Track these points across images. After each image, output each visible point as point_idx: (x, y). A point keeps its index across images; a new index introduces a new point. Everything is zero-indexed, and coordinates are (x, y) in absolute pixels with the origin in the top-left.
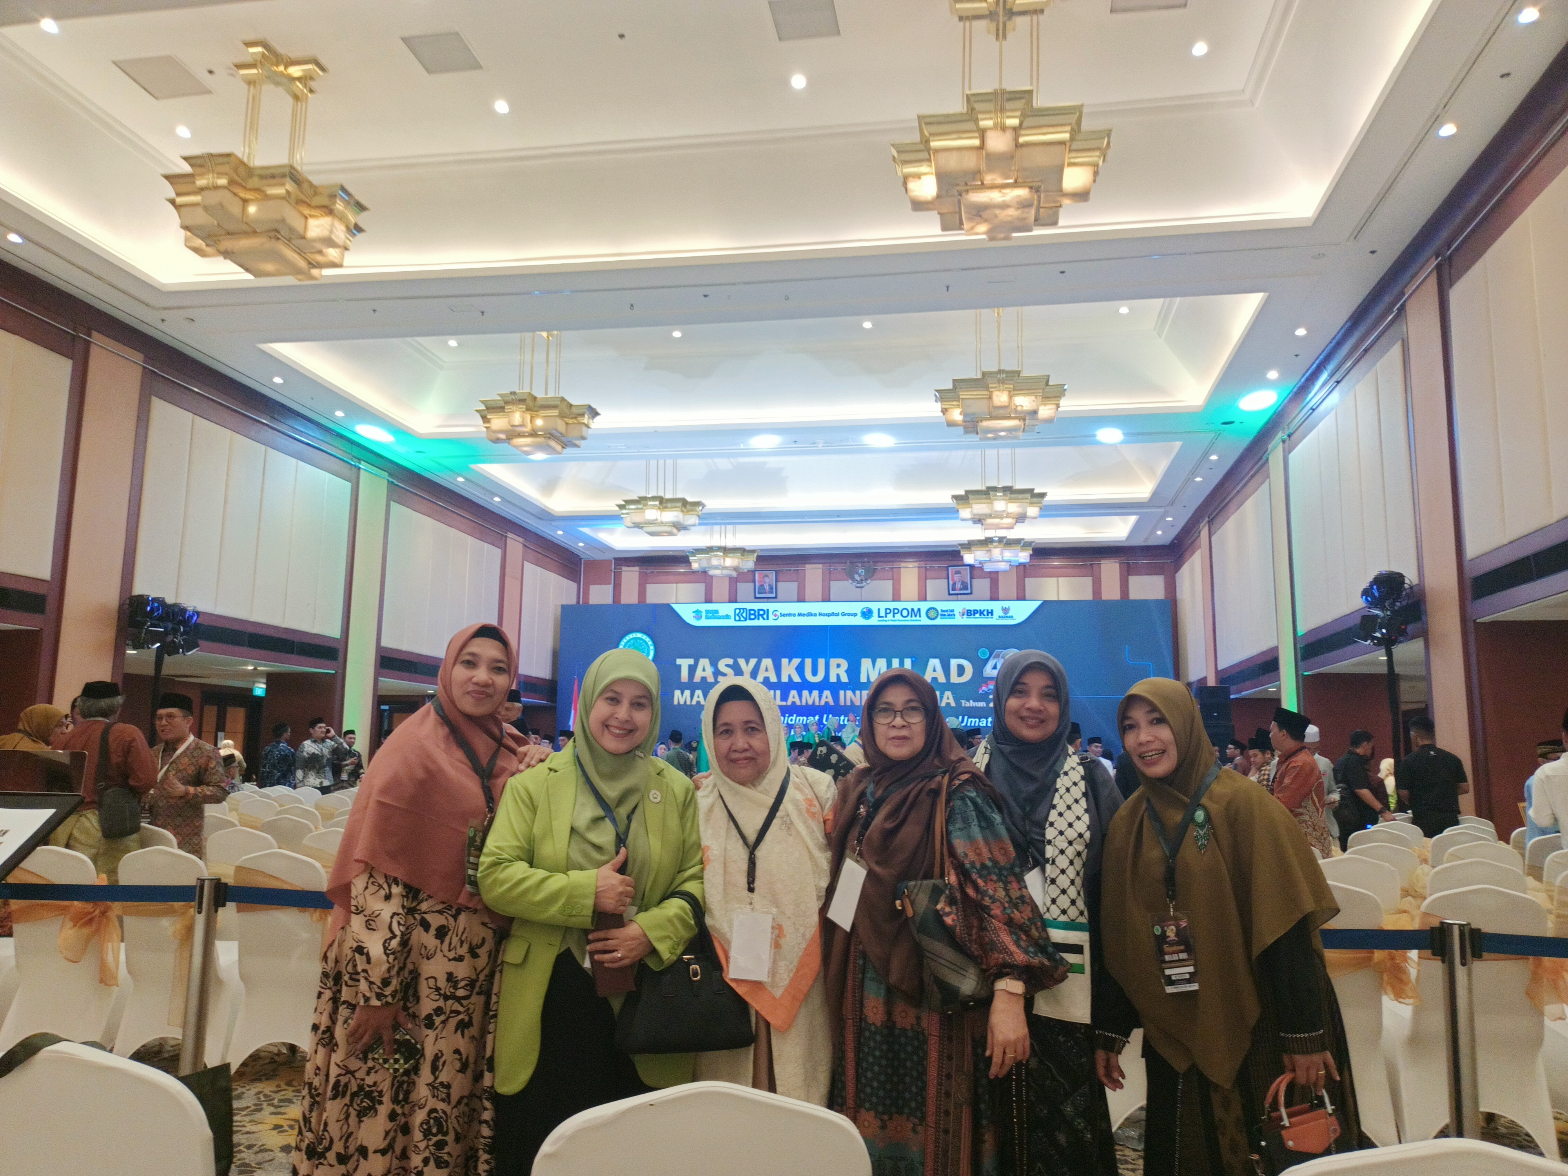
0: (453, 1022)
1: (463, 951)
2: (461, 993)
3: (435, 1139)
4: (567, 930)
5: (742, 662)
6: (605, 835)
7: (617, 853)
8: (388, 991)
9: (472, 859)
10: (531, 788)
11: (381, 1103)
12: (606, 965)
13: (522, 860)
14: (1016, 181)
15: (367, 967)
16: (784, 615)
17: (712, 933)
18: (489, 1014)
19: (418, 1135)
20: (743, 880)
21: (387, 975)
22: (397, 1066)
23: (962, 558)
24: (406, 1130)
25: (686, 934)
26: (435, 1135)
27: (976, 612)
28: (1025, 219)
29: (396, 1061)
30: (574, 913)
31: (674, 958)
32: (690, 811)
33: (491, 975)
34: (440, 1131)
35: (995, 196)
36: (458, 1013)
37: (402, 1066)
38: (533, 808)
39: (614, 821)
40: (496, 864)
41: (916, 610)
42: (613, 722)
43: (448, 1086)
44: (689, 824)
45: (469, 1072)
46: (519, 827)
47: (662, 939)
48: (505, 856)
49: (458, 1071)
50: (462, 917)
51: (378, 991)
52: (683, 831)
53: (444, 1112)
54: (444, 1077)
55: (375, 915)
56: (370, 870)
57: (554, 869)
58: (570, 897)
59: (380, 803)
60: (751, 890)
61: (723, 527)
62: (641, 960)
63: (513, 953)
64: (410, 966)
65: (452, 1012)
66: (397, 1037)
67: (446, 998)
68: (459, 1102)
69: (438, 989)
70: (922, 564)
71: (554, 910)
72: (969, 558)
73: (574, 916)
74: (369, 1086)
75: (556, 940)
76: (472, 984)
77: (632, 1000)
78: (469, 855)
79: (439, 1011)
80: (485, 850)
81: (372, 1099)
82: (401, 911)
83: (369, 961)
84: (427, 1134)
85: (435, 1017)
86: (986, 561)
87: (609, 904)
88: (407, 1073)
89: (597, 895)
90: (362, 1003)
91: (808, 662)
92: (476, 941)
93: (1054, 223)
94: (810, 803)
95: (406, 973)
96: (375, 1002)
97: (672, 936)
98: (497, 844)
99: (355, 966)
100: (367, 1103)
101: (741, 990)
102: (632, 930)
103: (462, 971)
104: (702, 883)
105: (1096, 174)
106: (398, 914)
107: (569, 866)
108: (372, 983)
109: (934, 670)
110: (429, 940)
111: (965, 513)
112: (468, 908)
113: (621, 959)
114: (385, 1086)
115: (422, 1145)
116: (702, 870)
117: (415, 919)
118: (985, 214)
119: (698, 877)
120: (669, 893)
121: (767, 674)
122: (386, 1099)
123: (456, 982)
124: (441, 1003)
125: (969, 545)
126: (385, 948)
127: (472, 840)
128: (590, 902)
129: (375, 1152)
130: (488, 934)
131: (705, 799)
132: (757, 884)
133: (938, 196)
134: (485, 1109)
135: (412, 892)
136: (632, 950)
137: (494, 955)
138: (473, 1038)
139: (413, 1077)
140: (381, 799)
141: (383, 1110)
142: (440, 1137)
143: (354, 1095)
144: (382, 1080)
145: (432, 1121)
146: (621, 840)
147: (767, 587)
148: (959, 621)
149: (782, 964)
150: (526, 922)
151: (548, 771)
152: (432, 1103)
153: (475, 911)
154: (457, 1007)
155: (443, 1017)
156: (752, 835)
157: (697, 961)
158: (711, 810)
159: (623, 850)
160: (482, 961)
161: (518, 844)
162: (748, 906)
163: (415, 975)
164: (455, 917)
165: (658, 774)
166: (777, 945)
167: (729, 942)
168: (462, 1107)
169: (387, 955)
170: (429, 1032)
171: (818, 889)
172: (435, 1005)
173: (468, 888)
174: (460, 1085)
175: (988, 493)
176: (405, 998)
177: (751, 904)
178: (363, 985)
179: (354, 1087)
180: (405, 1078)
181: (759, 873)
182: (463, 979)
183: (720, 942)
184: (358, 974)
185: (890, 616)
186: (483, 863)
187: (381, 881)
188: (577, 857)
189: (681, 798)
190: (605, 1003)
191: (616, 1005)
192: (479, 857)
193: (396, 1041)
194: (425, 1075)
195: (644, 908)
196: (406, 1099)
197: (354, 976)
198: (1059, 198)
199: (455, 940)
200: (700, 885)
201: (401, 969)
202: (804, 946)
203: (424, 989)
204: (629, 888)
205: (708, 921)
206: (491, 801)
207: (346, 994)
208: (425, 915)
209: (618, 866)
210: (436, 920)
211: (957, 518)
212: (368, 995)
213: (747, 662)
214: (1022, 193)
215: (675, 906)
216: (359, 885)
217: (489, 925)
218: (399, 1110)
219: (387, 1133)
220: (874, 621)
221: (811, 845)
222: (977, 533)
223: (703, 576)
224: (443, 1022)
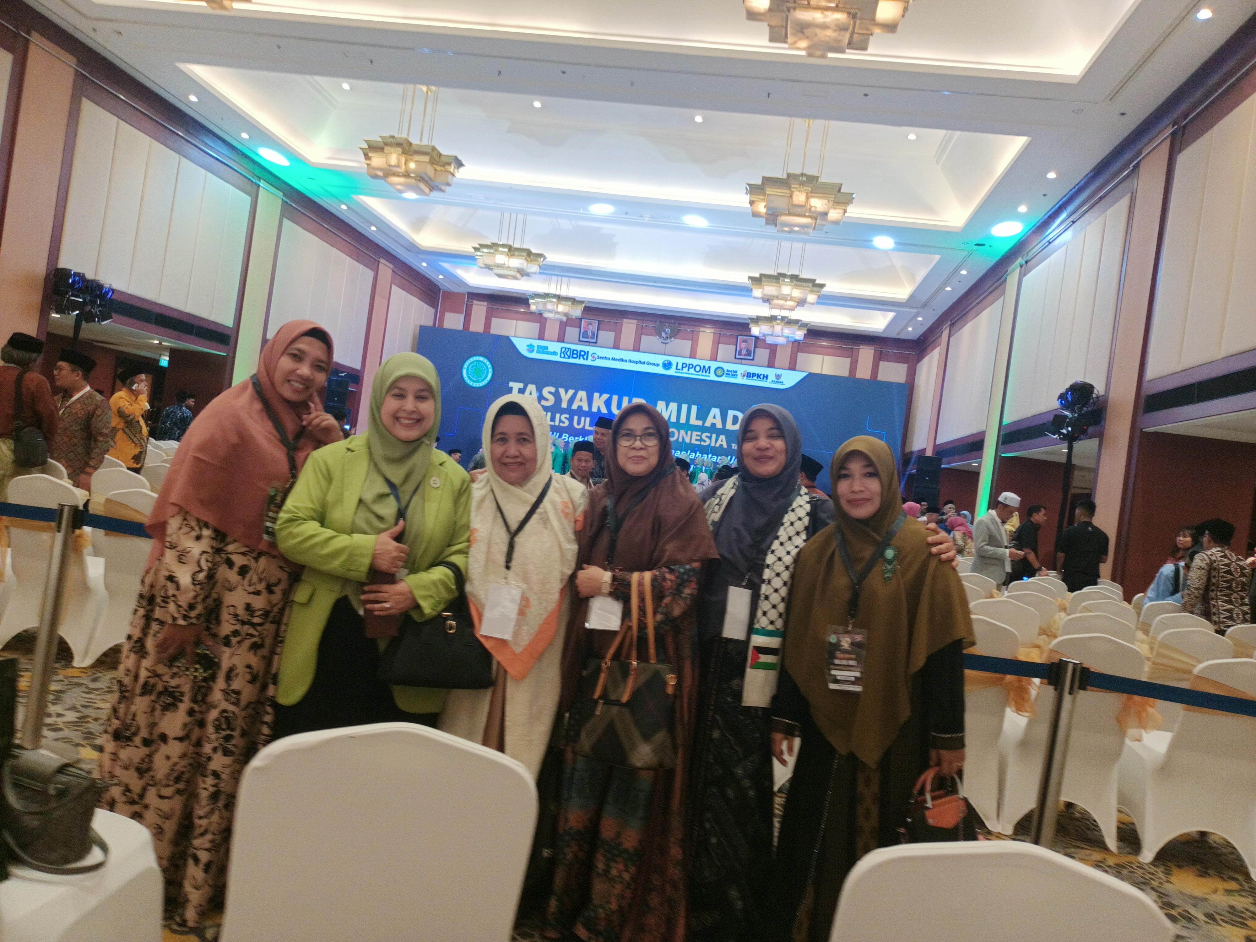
0: (247, 643)
1: (261, 587)
2: (256, 620)
3: (224, 733)
4: (346, 581)
5: (562, 391)
6: (389, 509)
7: (396, 524)
8: (193, 614)
9: (271, 514)
10: (330, 463)
11: (181, 701)
12: (376, 613)
13: (315, 520)
14: (837, 6)
15: (176, 592)
16: (600, 358)
17: (470, 597)
18: (278, 640)
19: (210, 729)
20: (502, 559)
21: (192, 601)
22: (196, 674)
23: (749, 330)
24: (201, 724)
25: (445, 595)
26: (224, 730)
27: (754, 375)
28: (840, 41)
29: (196, 670)
30: (352, 568)
31: (435, 613)
32: (464, 499)
33: (282, 610)
34: (230, 728)
35: (818, 16)
36: (252, 636)
37: (201, 674)
38: (329, 479)
39: (398, 498)
40: (291, 521)
41: (707, 368)
42: (401, 414)
43: (238, 693)
44: (461, 509)
45: (258, 684)
46: (316, 493)
47: (425, 597)
48: (300, 515)
49: (249, 682)
50: (263, 561)
51: (184, 613)
52: (456, 512)
53: (233, 713)
54: (236, 685)
55: (186, 551)
56: (184, 512)
57: (341, 530)
58: (351, 555)
59: (196, 458)
60: (508, 568)
61: (560, 278)
62: (407, 612)
63: (301, 595)
64: (214, 596)
65: (248, 635)
66: (199, 651)
67: (243, 623)
68: (247, 706)
69: (236, 615)
70: (718, 331)
71: (335, 565)
72: (755, 330)
73: (352, 570)
74: (173, 687)
75: (337, 588)
76: (266, 614)
77: (395, 643)
78: (269, 510)
79: (236, 633)
80: (284, 508)
81: (175, 698)
82: (209, 550)
83: (178, 588)
84: (218, 728)
85: (232, 638)
86: (768, 335)
87: (384, 564)
88: (205, 680)
89: (374, 557)
90: (170, 621)
91: (615, 398)
92: (273, 580)
93: (863, 47)
94: (564, 503)
95: (210, 601)
96: (181, 622)
97: (435, 596)
98: (296, 504)
99: (166, 590)
100: (170, 700)
101: (488, 645)
102: (400, 587)
103: (259, 603)
104: (467, 557)
105: (905, 9)
106: (208, 553)
107: (353, 530)
108: (180, 606)
109: (714, 418)
110: (232, 576)
111: (757, 292)
112: (267, 553)
113: (388, 609)
114: (186, 688)
115: (213, 737)
116: (468, 547)
117: (221, 558)
118: (808, 32)
119: (464, 552)
120: (437, 561)
121: (581, 404)
122: (186, 699)
123: (254, 611)
124: (238, 627)
125: (757, 320)
126: (193, 579)
127: (272, 499)
128: (367, 561)
129: (176, 739)
130: (284, 576)
131: (478, 490)
132: (513, 564)
133: (770, 10)
134: (268, 713)
135: (220, 536)
136: (399, 603)
137: (287, 593)
138: (263, 657)
139: (211, 683)
140: (195, 455)
141: (184, 707)
142: (229, 732)
143: (160, 694)
144: (184, 684)
145: (223, 720)
146: (401, 514)
147: (590, 334)
148: (740, 380)
149: (525, 628)
150: (316, 572)
151: (346, 450)
152: (225, 705)
153: (274, 557)
154: (252, 631)
155: (238, 639)
156: (514, 525)
157: (454, 618)
158: (482, 500)
159: (401, 522)
160: (277, 597)
161: (312, 506)
162: (504, 580)
163: (218, 603)
164: (256, 559)
165: (441, 465)
166: (522, 612)
167: (483, 606)
168: (250, 711)
169: (194, 584)
170: (225, 649)
171: (562, 574)
172: (232, 628)
173: (266, 537)
174: (248, 693)
175: (778, 278)
176: (208, 621)
177: (506, 578)
178: (172, 607)
179: (160, 687)
180: (203, 684)
181: (515, 555)
182: (259, 610)
183: (474, 605)
184: (168, 597)
185: (685, 370)
186: (282, 518)
187: (193, 524)
188: (361, 523)
189: (457, 485)
190: (373, 642)
191: (382, 645)
192: (277, 512)
193: (198, 654)
194: (220, 683)
195: (414, 570)
196: (203, 701)
197: (165, 599)
198: (871, 27)
199: (255, 579)
200: (465, 559)
201: (207, 597)
202: (544, 616)
203: (225, 615)
204: (402, 554)
205: (468, 588)
206: (294, 470)
207: (158, 613)
208: (230, 555)
209: (395, 535)
210: (239, 560)
211: (750, 296)
212: (176, 615)
213: (566, 392)
214: (840, 16)
215: (440, 573)
216: (174, 524)
217: (286, 569)
218: (196, 708)
219: (185, 725)
220: (672, 372)
221: (562, 539)
222: (764, 311)
223: (539, 318)
224: (239, 642)
